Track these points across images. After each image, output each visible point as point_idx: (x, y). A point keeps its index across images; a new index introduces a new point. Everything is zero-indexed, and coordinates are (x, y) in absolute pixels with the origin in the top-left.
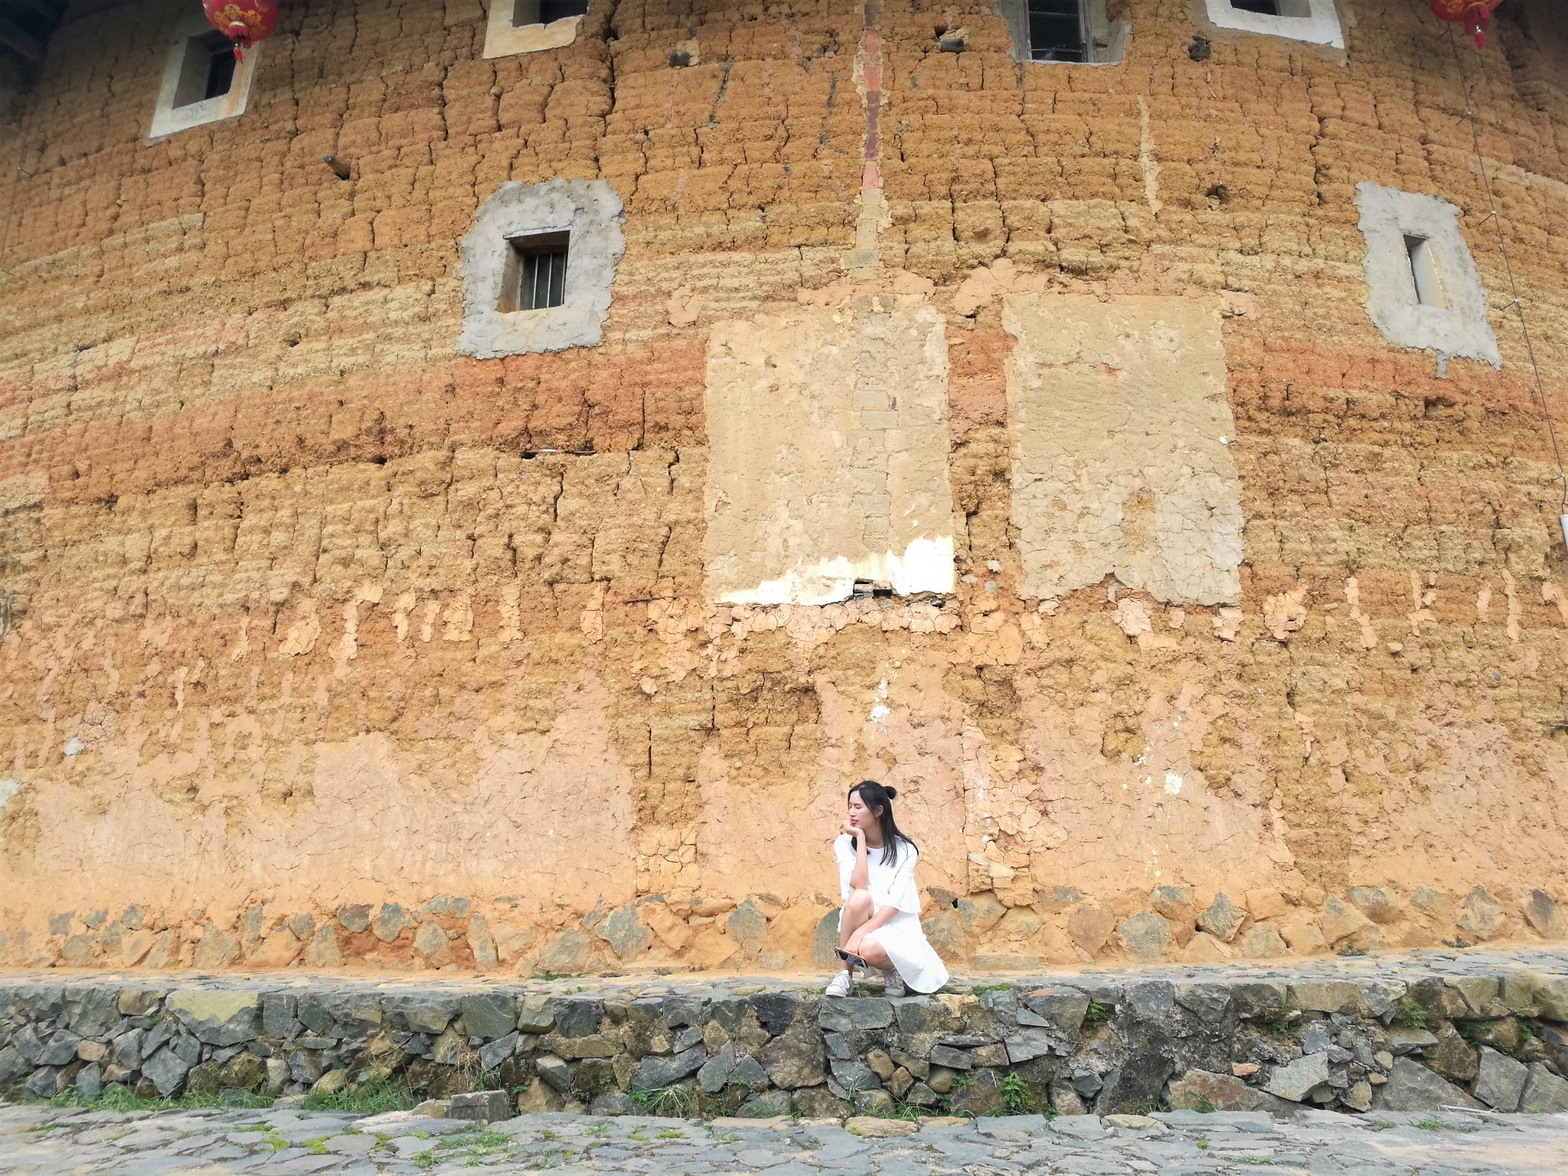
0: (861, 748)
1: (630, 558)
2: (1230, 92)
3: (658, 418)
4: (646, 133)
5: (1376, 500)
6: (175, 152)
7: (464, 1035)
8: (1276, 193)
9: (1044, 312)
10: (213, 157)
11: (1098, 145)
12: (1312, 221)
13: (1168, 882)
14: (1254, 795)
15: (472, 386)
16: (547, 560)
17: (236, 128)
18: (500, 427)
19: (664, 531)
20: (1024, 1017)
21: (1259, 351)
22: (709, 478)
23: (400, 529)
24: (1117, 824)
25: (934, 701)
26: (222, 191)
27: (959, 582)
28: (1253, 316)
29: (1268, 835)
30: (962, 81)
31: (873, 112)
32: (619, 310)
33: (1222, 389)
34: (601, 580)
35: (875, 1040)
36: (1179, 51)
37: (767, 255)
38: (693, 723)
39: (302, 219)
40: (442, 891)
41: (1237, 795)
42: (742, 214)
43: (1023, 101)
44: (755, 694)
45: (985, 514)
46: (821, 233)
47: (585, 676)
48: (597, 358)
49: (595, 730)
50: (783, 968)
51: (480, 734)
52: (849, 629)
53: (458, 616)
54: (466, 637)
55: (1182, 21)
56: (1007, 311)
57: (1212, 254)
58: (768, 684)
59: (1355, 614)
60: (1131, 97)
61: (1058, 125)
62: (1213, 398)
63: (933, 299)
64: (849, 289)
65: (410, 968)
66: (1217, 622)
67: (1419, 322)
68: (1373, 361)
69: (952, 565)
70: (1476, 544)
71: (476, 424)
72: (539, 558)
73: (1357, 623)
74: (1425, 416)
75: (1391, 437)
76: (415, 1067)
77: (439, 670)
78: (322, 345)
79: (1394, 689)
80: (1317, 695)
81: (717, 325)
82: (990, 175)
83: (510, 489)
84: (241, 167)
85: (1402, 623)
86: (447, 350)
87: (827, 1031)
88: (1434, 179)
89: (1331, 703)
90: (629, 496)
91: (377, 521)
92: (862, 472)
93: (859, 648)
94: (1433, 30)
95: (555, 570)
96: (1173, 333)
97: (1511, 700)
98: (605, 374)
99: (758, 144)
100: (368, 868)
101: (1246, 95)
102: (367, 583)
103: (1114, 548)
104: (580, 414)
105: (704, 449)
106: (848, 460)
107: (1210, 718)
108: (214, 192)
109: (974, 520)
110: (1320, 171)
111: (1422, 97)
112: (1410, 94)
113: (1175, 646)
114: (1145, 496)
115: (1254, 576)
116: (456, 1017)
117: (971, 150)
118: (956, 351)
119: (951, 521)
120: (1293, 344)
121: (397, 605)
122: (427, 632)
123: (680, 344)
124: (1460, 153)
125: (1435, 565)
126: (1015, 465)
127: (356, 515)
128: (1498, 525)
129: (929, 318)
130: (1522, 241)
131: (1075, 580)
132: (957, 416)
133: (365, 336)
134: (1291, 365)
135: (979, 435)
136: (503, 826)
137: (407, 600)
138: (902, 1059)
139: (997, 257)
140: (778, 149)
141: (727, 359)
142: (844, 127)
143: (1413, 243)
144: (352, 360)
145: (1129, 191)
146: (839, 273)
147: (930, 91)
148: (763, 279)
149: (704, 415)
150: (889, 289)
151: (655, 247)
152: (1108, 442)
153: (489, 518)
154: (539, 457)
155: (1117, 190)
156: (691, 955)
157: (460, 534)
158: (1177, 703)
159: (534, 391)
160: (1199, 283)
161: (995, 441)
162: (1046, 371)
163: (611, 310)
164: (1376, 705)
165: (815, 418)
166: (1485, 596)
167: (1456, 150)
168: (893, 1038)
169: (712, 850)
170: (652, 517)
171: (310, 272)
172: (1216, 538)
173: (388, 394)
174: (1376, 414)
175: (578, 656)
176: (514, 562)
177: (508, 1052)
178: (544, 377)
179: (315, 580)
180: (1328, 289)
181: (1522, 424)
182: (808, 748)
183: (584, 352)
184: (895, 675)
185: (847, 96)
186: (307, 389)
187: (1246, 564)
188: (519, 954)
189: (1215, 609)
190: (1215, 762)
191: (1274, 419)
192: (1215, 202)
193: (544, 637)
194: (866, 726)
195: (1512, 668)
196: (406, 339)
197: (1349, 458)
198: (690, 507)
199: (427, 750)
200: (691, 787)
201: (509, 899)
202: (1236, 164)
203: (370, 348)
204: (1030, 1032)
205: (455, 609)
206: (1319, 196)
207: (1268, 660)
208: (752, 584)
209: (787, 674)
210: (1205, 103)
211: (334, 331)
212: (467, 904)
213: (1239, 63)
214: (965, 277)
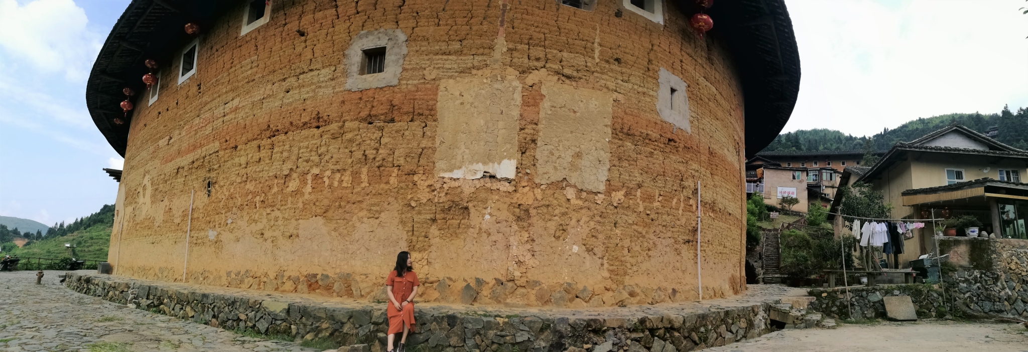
0: (480, 229)
1: (408, 159)
2: (627, 30)
3: (419, 111)
4: (417, 13)
5: (650, 166)
6: (248, 38)
7: (353, 324)
8: (636, 65)
9: (555, 89)
10: (260, 37)
11: (581, 37)
12: (645, 76)
13: (569, 281)
14: (600, 255)
15: (350, 101)
16: (377, 159)
17: (267, 25)
18: (360, 114)
19: (420, 150)
20: (522, 327)
21: (623, 114)
22: (438, 133)
23: (325, 150)
24: (556, 261)
25: (504, 214)
26: (263, 47)
27: (517, 175)
28: (623, 102)
29: (602, 268)
30: (537, 5)
31: (504, 11)
32: (405, 74)
33: (609, 123)
34: (397, 166)
35: (478, 332)
36: (612, 13)
37: (462, 57)
38: (428, 217)
39: (289, 51)
40: (343, 271)
41: (595, 254)
42: (453, 43)
43: (558, 17)
44: (449, 209)
45: (527, 153)
46: (481, 51)
47: (390, 199)
48: (396, 89)
49: (394, 218)
50: (453, 302)
51: (355, 218)
52: (481, 188)
53: (347, 178)
54: (349, 185)
55: (614, 3)
56: (543, 87)
57: (613, 80)
58: (454, 206)
59: (638, 200)
60: (595, 23)
61: (569, 27)
62: (606, 126)
63: (519, 78)
64: (490, 71)
65: (332, 296)
66: (596, 198)
67: (671, 115)
68: (656, 123)
69: (515, 170)
70: (675, 185)
71: (352, 113)
72: (374, 158)
73: (638, 203)
74: (668, 144)
75: (657, 148)
76: (337, 333)
77: (341, 196)
78: (297, 91)
79: (646, 225)
80: (623, 225)
81: (442, 81)
82: (543, 39)
83: (364, 135)
84: (268, 39)
85: (651, 205)
86: (341, 89)
87: (466, 328)
88: (682, 73)
89: (627, 227)
90: (408, 137)
91: (318, 147)
92: (489, 135)
93: (483, 195)
94: (689, 30)
95: (380, 162)
96: (597, 103)
97: (676, 232)
98: (399, 95)
99: (461, 19)
100: (316, 261)
101: (631, 32)
102: (314, 168)
103: (567, 170)
104: (390, 109)
105: (436, 123)
106: (485, 130)
107: (590, 229)
108: (260, 48)
109: (524, 155)
110: (650, 61)
111: (683, 48)
112: (680, 46)
113: (582, 204)
114: (580, 154)
115: (610, 185)
116: (350, 317)
117: (538, 30)
118: (525, 97)
119: (516, 155)
120: (634, 114)
121: (325, 175)
122: (336, 184)
123: (429, 86)
124: (690, 68)
125: (663, 189)
126: (539, 139)
127: (310, 146)
128: (682, 180)
129: (517, 85)
130: (702, 100)
131: (553, 179)
132: (522, 119)
133: (312, 87)
134: (632, 120)
135: (528, 127)
136: (363, 249)
137: (328, 173)
138: (484, 339)
139: (542, 68)
140: (468, 21)
141: (446, 92)
142: (493, 15)
143: (673, 91)
144: (308, 95)
145: (589, 54)
146: (487, 65)
147: (526, 7)
148: (460, 66)
149: (437, 111)
150: (504, 73)
151: (420, 52)
152: (570, 135)
153: (357, 145)
154: (374, 124)
155: (585, 53)
156: (425, 296)
157: (347, 151)
158: (580, 223)
159: (373, 101)
160: (608, 88)
161: (534, 130)
162: (553, 109)
163: (403, 74)
164: (640, 229)
165: (475, 115)
166: (675, 200)
167: (689, 67)
168: (482, 332)
169: (433, 261)
170: (416, 145)
171: (292, 68)
172: (600, 171)
173: (320, 105)
174: (654, 140)
175: (388, 191)
176: (366, 160)
177: (368, 330)
178: (376, 97)
179: (297, 167)
180: (646, 98)
181: (693, 153)
182: (465, 228)
183: (391, 88)
184: (493, 205)
185: (495, 4)
186: (293, 106)
187: (608, 180)
188: (368, 293)
189: (596, 193)
190: (589, 243)
191: (624, 136)
192: (616, 63)
193: (376, 186)
194: (483, 222)
195: (678, 222)
196: (326, 87)
197: (645, 152)
198: (430, 143)
199: (337, 223)
200: (427, 239)
201: (365, 275)
202: (625, 53)
203: (314, 91)
204: (523, 332)
205: (346, 176)
206: (648, 69)
207: (610, 212)
208: (451, 171)
209: (460, 202)
210: (618, 31)
211: (300, 87)
212: (351, 275)
213: (630, 21)
214: (530, 73)
